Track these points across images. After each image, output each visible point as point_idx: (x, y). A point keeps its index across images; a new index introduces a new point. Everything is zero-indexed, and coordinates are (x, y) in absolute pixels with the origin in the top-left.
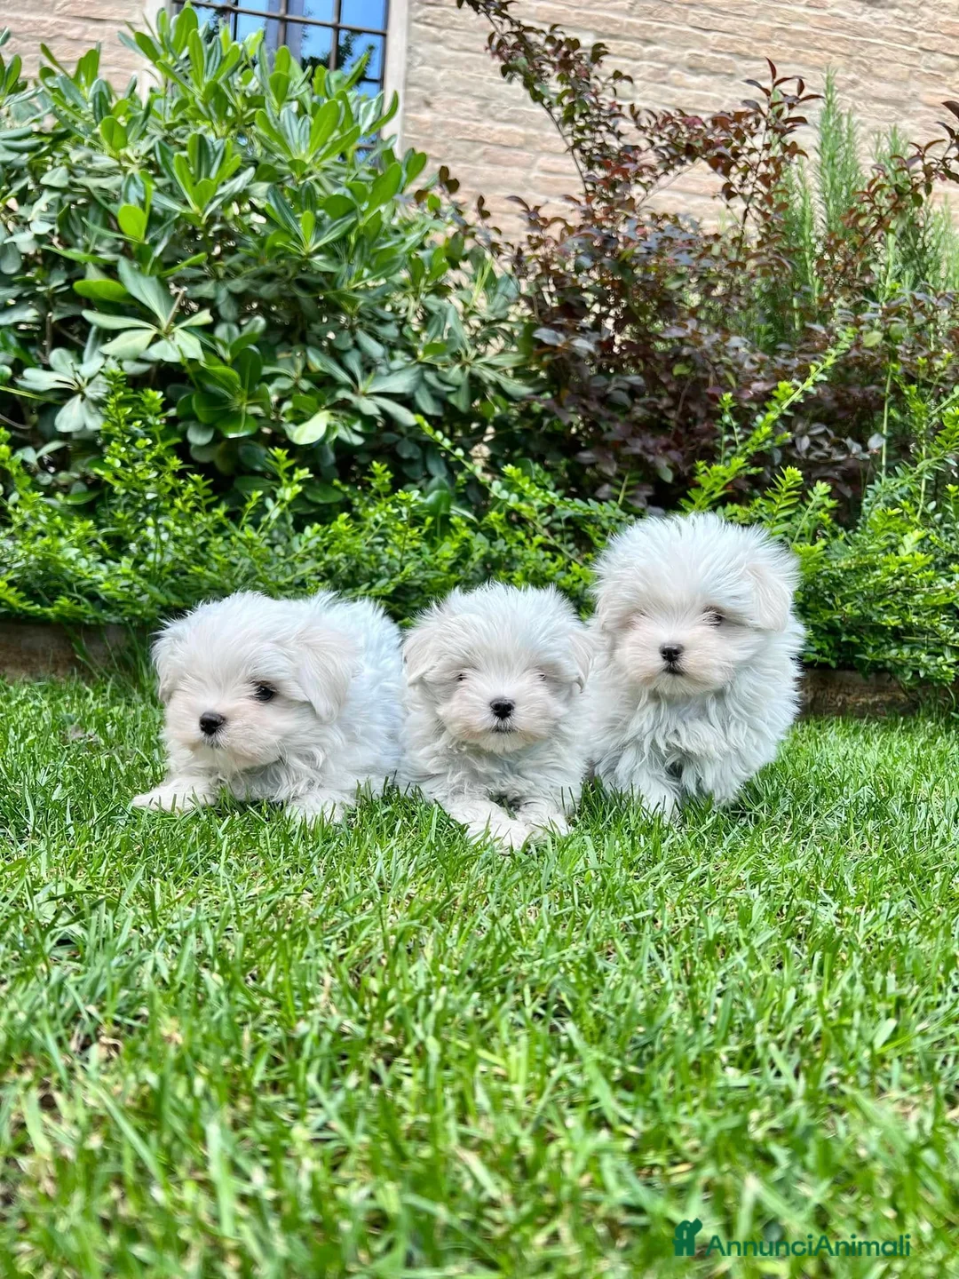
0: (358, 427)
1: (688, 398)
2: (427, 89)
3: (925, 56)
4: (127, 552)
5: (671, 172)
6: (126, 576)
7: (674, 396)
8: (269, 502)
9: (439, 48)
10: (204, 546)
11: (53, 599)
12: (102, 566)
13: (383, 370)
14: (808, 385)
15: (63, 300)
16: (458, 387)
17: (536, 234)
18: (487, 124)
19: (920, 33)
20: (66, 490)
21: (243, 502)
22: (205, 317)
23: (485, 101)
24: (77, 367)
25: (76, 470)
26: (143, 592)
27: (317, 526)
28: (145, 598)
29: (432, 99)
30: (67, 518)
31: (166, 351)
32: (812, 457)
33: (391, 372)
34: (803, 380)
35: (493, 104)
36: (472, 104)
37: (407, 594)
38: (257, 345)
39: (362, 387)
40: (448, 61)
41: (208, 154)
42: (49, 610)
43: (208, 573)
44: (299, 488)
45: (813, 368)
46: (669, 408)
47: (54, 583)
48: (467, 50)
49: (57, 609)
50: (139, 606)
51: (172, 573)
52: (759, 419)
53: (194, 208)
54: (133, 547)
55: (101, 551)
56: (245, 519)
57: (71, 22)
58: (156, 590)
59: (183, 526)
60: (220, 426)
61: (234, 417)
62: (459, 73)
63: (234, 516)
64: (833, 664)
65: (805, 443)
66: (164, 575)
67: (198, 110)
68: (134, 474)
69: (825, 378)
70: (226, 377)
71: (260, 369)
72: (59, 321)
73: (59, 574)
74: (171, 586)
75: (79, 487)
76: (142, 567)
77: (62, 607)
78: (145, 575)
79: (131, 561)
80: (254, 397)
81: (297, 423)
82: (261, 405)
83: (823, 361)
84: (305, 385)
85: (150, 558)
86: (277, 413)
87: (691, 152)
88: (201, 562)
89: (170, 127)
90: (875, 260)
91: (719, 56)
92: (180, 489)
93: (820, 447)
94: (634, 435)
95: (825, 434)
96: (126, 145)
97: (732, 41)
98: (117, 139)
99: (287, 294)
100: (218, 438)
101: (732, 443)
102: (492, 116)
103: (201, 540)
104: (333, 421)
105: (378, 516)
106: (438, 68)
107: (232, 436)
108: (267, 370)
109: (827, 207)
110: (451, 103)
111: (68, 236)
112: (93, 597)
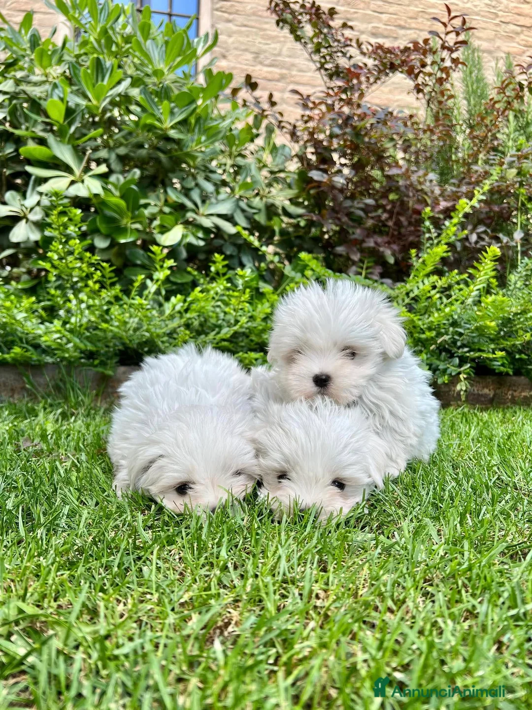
0: (200, 235)
1: (399, 214)
2: (223, 48)
3: (503, 26)
4: (57, 317)
5: (378, 82)
6: (59, 332)
7: (391, 213)
8: (148, 282)
9: (230, 25)
10: (107, 311)
11: (10, 349)
12: (42, 326)
13: (213, 200)
14: (474, 202)
15: (13, 162)
16: (260, 210)
17: (308, 113)
18: (259, 67)
19: (500, 13)
20: (18, 279)
21: (132, 282)
22: (103, 168)
23: (257, 54)
24: (23, 202)
25: (24, 267)
26: (69, 341)
27: (179, 296)
28: (70, 345)
29: (227, 54)
30: (19, 297)
31: (79, 190)
32: (478, 246)
33: (218, 202)
34: (471, 199)
35: (262, 56)
36: (249, 56)
37: (237, 338)
38: (136, 185)
39: (201, 210)
40: (235, 32)
41: (102, 69)
42: (6, 356)
43: (111, 328)
44: (168, 272)
45: (476, 192)
46: (387, 220)
47: (10, 338)
48: (245, 26)
49: (12, 355)
50: (67, 350)
51: (87, 329)
52: (447, 223)
53: (95, 102)
54: (62, 313)
55: (41, 317)
56: (133, 293)
57: (16, 13)
58: (77, 340)
59: (93, 299)
60: (114, 236)
61: (123, 231)
62: (241, 39)
63: (127, 292)
64: (511, 373)
65: (474, 238)
66: (82, 331)
67: (94, 48)
68: (67, 264)
69: (484, 198)
70: (117, 206)
71: (138, 201)
72: (10, 175)
73: (13, 333)
74: (87, 338)
75: (25, 277)
76: (68, 326)
77: (16, 354)
78: (71, 331)
79: (61, 323)
80: (135, 219)
81: (162, 233)
82: (140, 223)
83: (482, 188)
84: (167, 210)
85: (73, 320)
86: (149, 227)
87: (393, 67)
88: (106, 321)
89: (78, 56)
90: (499, 131)
91: (389, 27)
92: (92, 274)
93: (483, 239)
94: (368, 236)
95: (485, 232)
96: (50, 65)
97: (396, 19)
98: (45, 61)
99: (153, 156)
100: (113, 244)
101: (430, 238)
102: (261, 63)
103: (105, 308)
104: (185, 231)
105: (218, 289)
106: (230, 36)
107: (122, 241)
108: (143, 201)
109: (469, 102)
110: (238, 56)
111: (15, 121)
112: (37, 347)
